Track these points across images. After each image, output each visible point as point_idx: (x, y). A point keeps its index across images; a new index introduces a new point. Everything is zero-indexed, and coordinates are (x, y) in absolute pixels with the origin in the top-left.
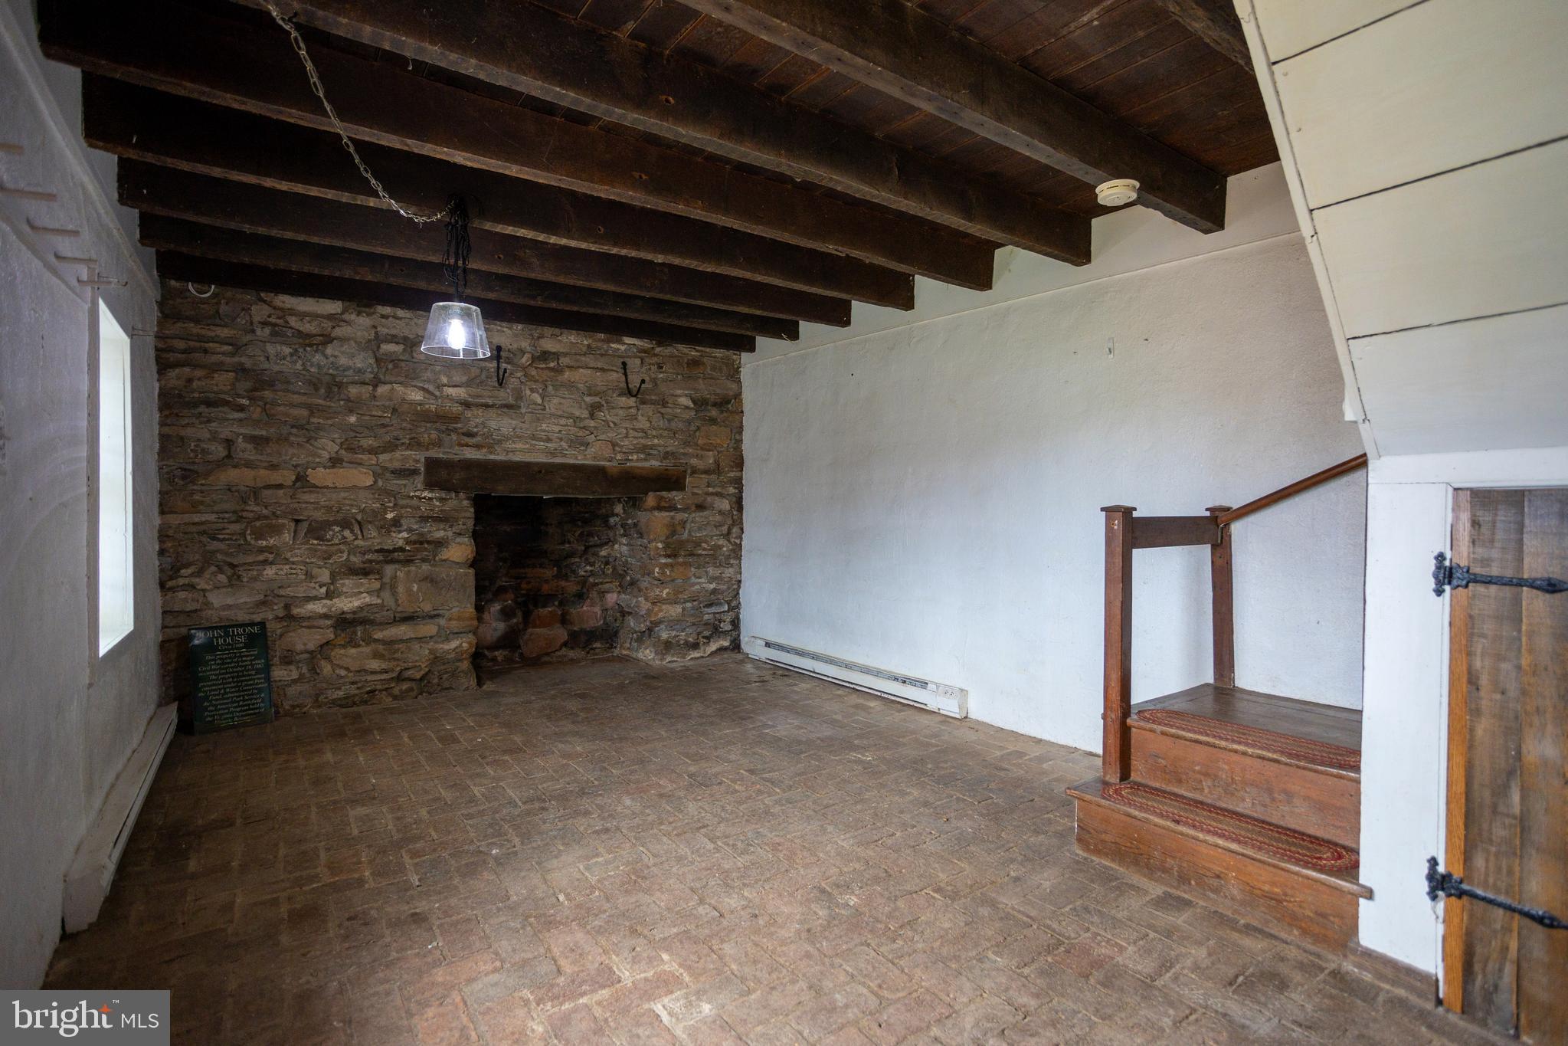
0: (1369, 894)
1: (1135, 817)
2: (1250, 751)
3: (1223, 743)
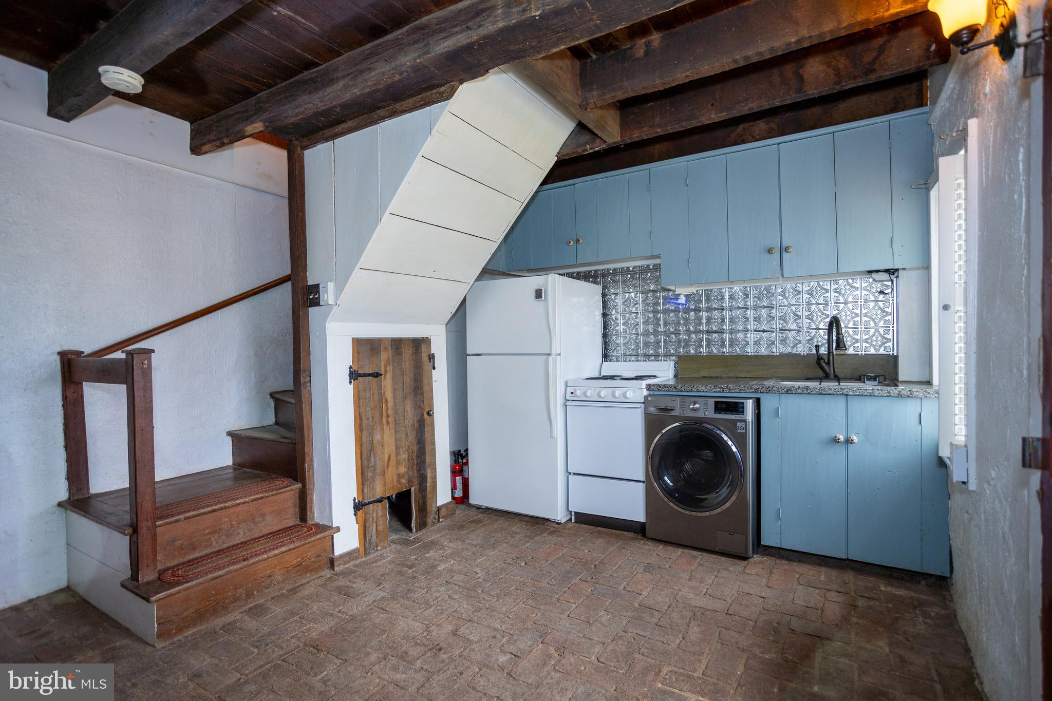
0: (338, 529)
1: (220, 576)
2: (247, 499)
3: (229, 504)
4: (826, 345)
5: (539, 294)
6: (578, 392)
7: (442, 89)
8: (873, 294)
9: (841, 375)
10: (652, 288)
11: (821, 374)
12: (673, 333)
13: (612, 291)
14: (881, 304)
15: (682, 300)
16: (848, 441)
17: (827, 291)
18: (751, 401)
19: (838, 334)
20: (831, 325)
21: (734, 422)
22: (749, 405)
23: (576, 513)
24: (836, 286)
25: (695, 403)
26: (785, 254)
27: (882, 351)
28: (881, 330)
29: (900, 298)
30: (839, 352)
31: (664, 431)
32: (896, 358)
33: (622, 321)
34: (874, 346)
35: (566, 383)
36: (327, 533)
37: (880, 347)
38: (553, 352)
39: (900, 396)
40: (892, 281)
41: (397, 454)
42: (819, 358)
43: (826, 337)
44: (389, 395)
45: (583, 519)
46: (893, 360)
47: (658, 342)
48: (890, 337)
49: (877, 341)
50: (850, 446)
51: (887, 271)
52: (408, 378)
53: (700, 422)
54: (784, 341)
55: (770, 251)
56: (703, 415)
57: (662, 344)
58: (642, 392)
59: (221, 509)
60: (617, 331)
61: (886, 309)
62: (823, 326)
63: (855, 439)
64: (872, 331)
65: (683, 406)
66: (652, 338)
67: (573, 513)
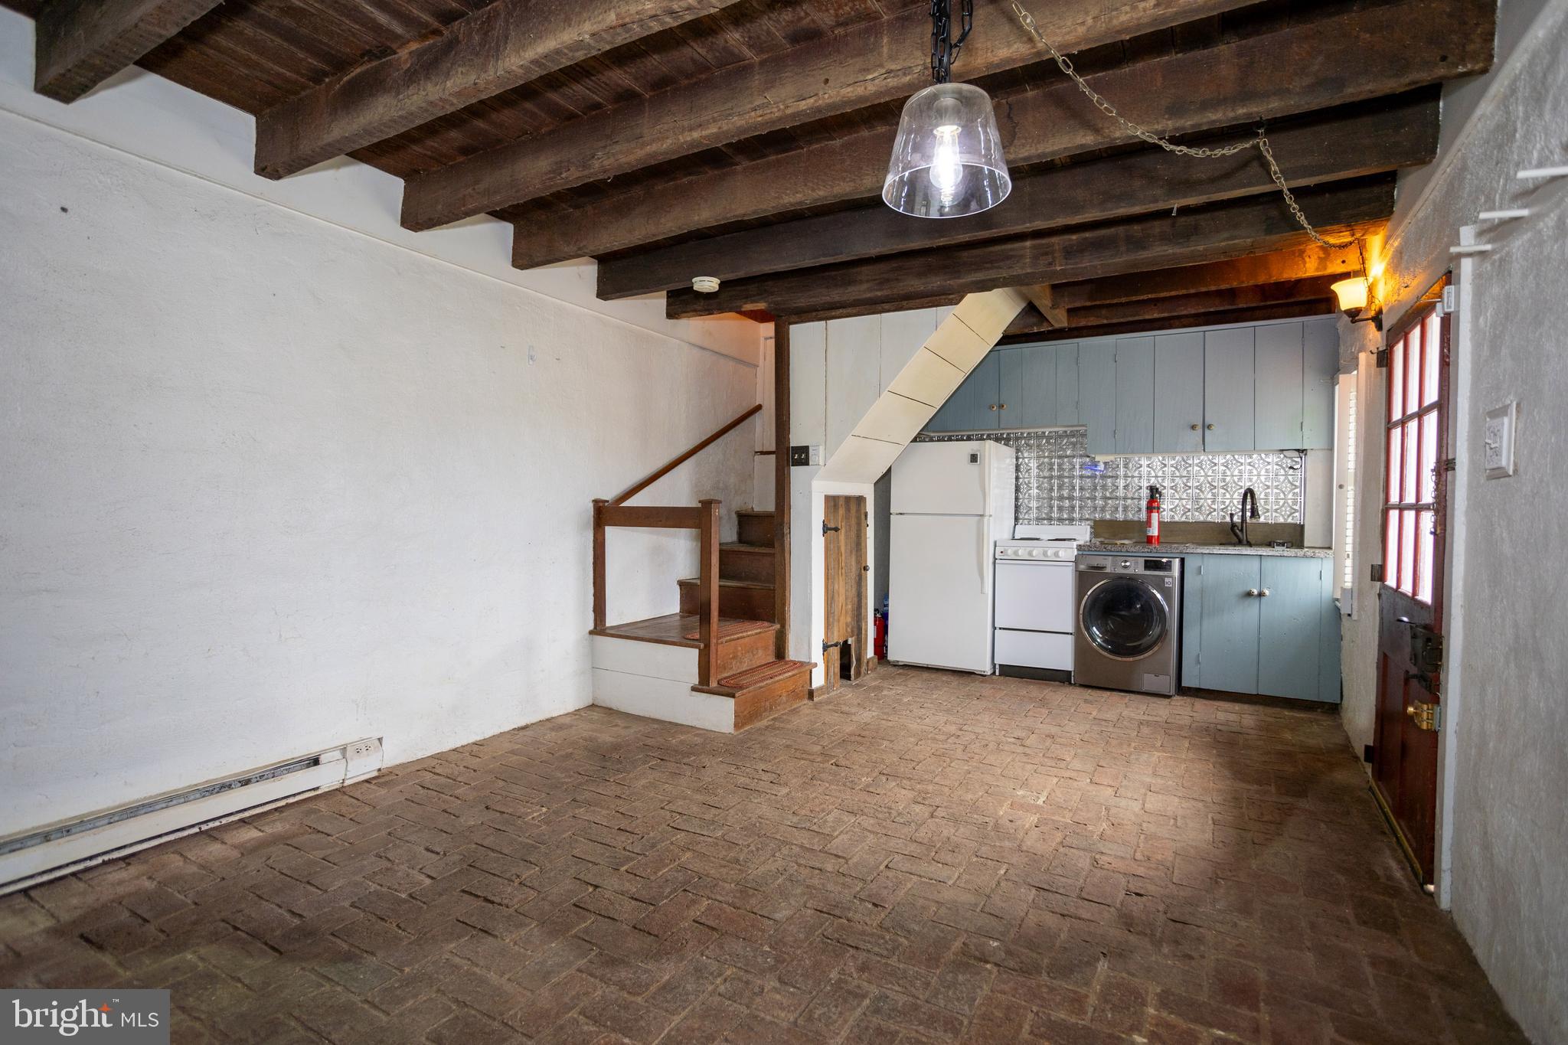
0: (813, 666)
4: (1240, 514)
5: (974, 458)
6: (1010, 552)
7: (951, 297)
8: (1283, 468)
9: (1253, 542)
10: (1068, 453)
11: (1235, 540)
12: (1088, 498)
13: (1026, 455)
14: (1290, 478)
15: (1101, 467)
16: (1261, 595)
17: (1242, 464)
18: (1177, 559)
19: (1253, 503)
20: (1245, 495)
21: (1162, 578)
22: (1176, 563)
23: (1000, 665)
24: (1250, 460)
25: (1126, 561)
26: (1207, 431)
27: (1290, 520)
28: (1290, 502)
29: (1308, 474)
30: (1254, 521)
31: (1089, 593)
32: (1302, 527)
33: (1035, 485)
34: (1283, 516)
35: (995, 543)
36: (807, 668)
37: (1289, 516)
38: (987, 513)
39: (1305, 556)
40: (1301, 458)
41: (846, 604)
42: (1233, 525)
43: (1240, 507)
44: (843, 549)
45: (1009, 672)
46: (1300, 529)
47: (1073, 507)
48: (1297, 508)
49: (1286, 511)
50: (1263, 599)
51: (1298, 450)
52: (853, 534)
53: (1132, 578)
54: (1199, 509)
55: (1193, 427)
56: (1133, 572)
57: (1077, 509)
58: (1073, 552)
59: (738, 639)
60: (1029, 495)
61: (1295, 483)
62: (1238, 497)
63: (1267, 592)
64: (1282, 502)
65: (1114, 565)
66: (1067, 503)
67: (997, 667)
